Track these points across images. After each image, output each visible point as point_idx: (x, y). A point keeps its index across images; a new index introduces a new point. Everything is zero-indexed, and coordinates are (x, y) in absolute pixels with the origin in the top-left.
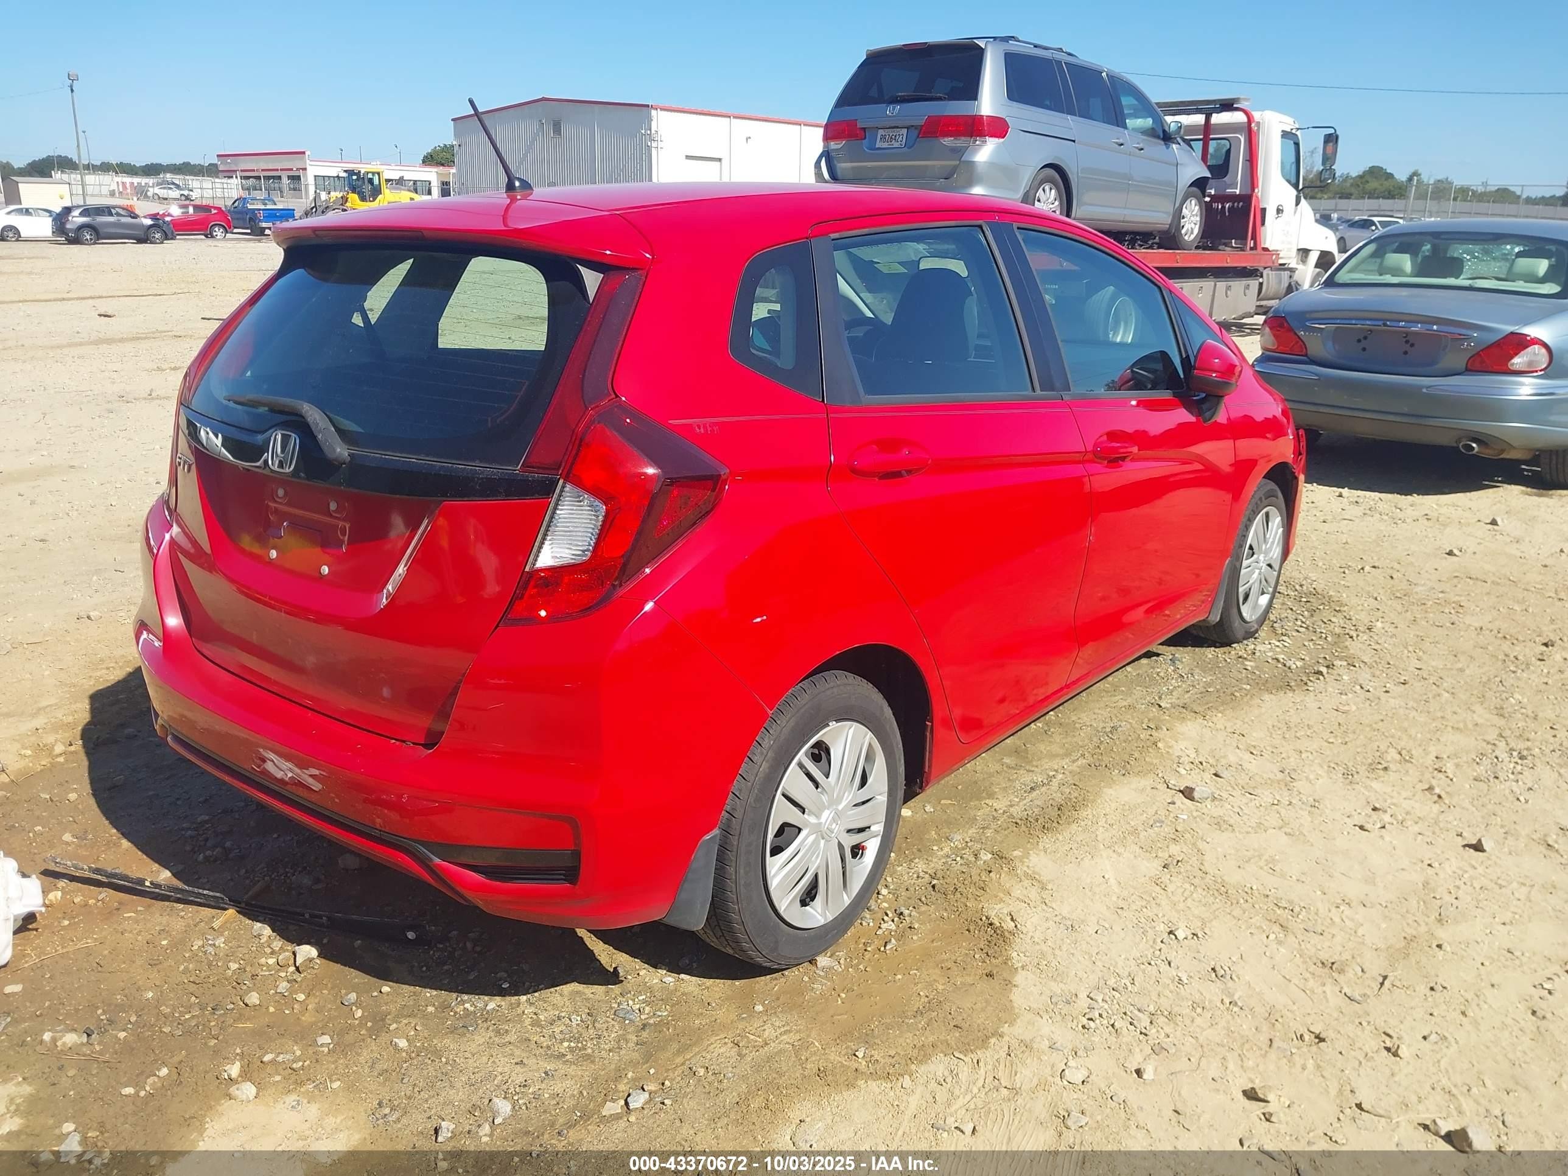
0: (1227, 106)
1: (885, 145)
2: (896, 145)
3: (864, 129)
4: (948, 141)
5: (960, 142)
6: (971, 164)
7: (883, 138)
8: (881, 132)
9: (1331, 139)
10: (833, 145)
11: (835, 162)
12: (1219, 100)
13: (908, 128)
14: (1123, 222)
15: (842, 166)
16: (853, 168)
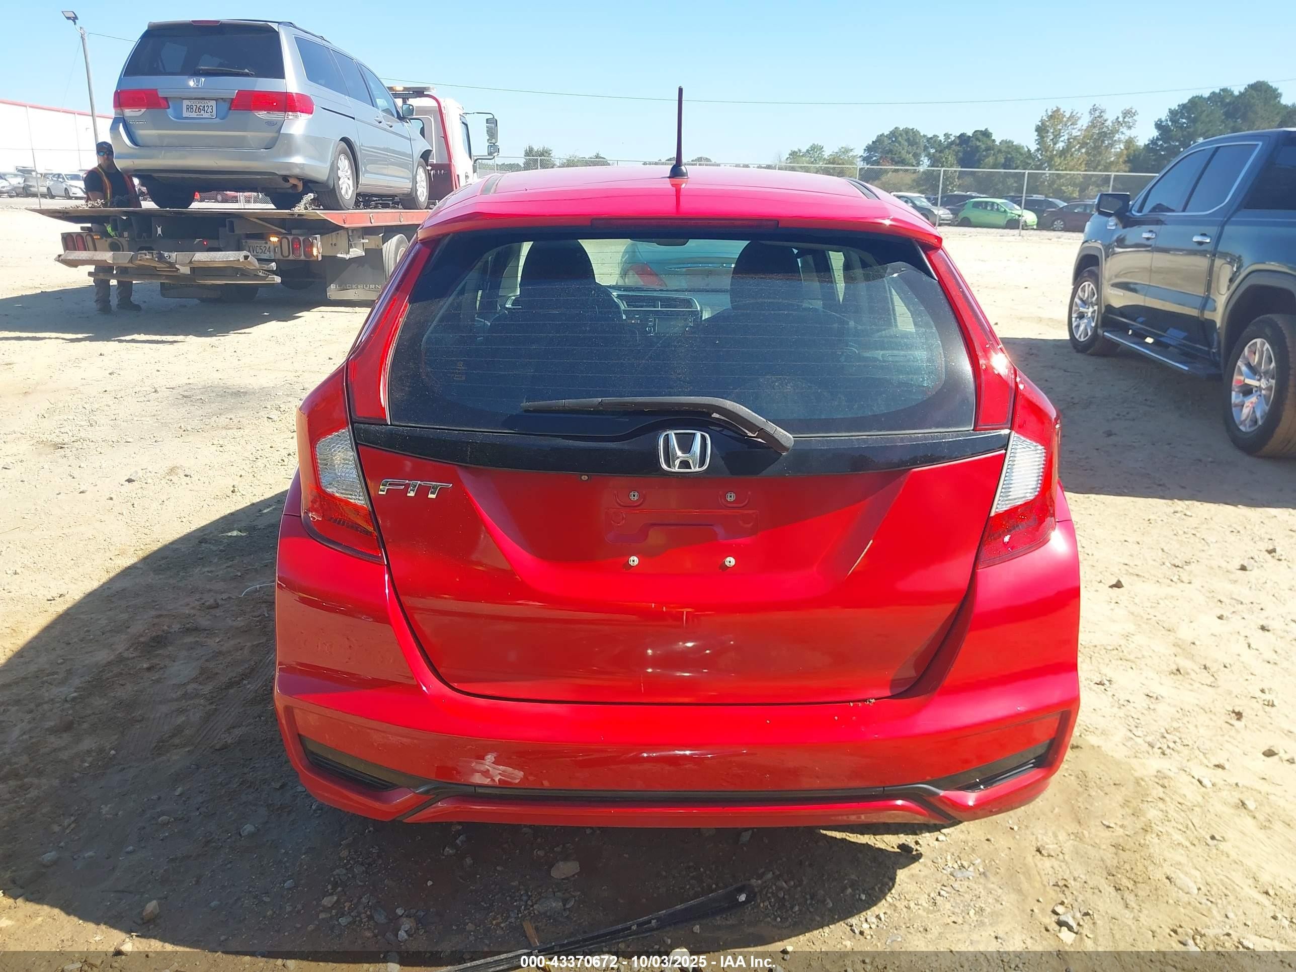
0: (420, 93)
1: (194, 115)
2: (206, 115)
3: (166, 99)
4: (262, 115)
5: (275, 116)
6: (289, 136)
7: (189, 108)
8: (186, 103)
9: (492, 126)
10: (128, 112)
11: (134, 130)
12: (413, 88)
13: (216, 100)
14: (387, 187)
15: (144, 133)
16: (160, 136)
